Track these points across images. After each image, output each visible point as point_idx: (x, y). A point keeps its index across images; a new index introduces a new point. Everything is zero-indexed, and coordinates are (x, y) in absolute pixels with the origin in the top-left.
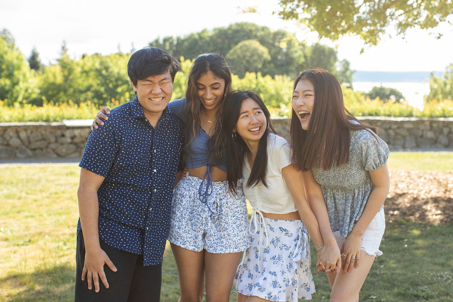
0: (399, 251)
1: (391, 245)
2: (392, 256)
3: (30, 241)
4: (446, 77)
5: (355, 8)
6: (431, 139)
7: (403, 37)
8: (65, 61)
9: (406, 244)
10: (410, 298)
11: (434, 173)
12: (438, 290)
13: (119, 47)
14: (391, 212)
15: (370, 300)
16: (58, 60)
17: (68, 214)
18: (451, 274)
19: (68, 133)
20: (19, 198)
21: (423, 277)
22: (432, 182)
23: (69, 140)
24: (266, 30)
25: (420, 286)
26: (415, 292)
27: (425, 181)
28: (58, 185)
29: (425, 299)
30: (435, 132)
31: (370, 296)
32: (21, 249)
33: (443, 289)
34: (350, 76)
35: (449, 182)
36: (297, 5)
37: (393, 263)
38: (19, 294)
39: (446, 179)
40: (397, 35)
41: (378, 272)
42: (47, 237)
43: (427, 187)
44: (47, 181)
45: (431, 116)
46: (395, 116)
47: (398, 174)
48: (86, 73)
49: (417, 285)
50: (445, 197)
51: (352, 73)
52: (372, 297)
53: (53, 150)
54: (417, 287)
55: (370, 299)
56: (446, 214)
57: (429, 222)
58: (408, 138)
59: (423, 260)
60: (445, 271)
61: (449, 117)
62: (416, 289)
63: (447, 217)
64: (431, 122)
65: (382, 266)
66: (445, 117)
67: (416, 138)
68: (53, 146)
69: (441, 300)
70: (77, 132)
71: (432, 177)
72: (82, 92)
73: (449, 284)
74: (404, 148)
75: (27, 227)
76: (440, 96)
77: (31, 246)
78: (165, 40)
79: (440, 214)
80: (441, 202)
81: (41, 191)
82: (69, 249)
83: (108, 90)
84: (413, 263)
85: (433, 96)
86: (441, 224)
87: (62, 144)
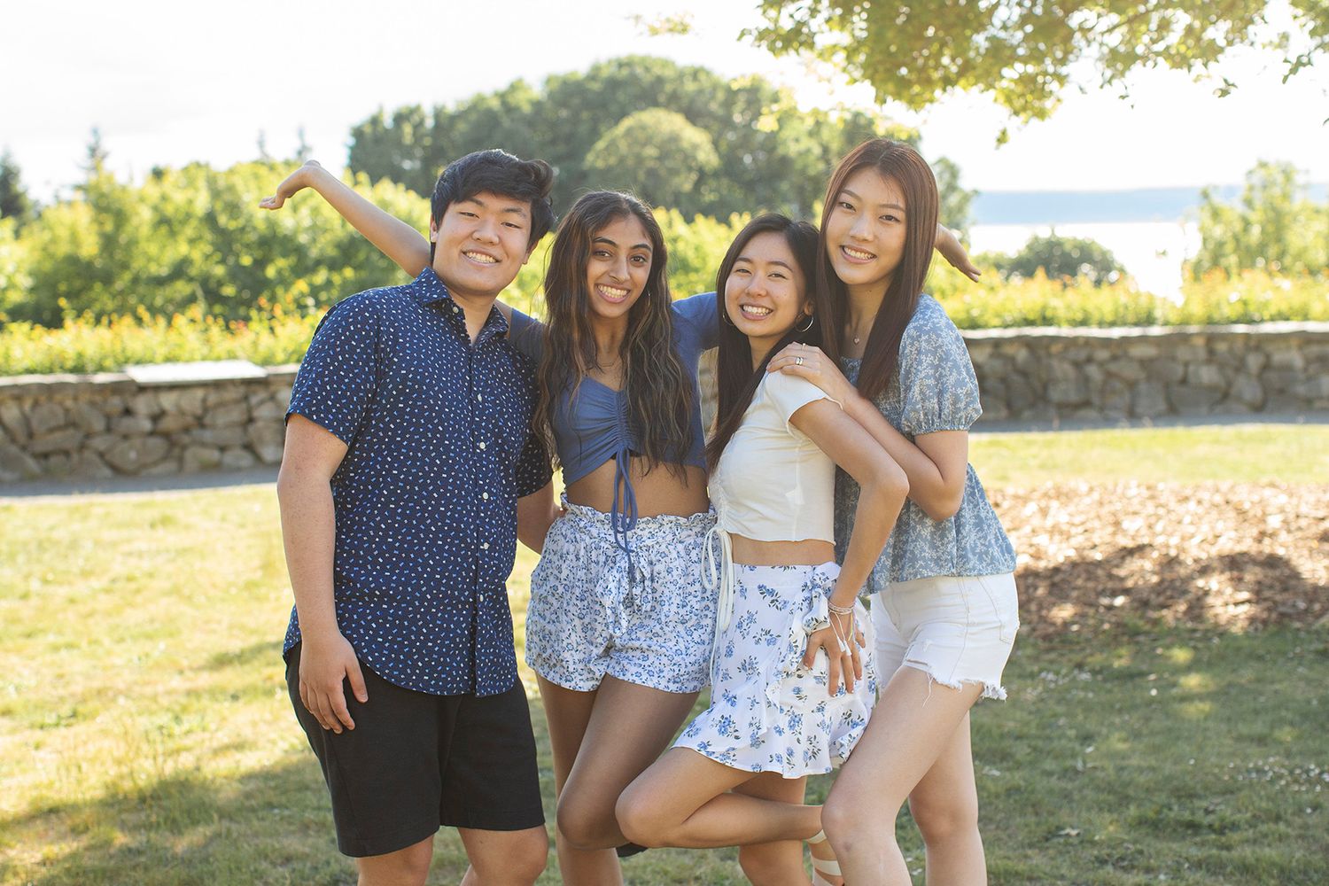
0: (1134, 707)
1: (1110, 691)
2: (1117, 720)
3: (74, 715)
4: (1249, 203)
5: (979, 14)
6: (1212, 389)
7: (1124, 94)
8: (105, 188)
9: (1154, 687)
10: (1175, 830)
11: (1224, 487)
12: (1251, 808)
13: (261, 144)
14: (1105, 601)
15: (1062, 840)
16: (79, 188)
17: (171, 635)
18: (1287, 763)
19: (142, 405)
20: (25, 597)
21: (1207, 774)
22: (1220, 513)
23: (147, 425)
24: (702, 77)
25: (1199, 797)
26: (1187, 816)
27: (1200, 510)
28: (130, 554)
29: (1214, 831)
30: (1222, 367)
31: (1060, 828)
32: (56, 738)
33: (1264, 805)
34: (960, 209)
35: (1270, 510)
36: (809, 8)
37: (1119, 740)
38: (73, 856)
39: (1261, 502)
40: (1102, 87)
41: (1080, 765)
42: (121, 700)
43: (1205, 528)
44: (98, 543)
45: (1210, 321)
46: (1101, 324)
47: (1119, 491)
48: (166, 224)
49: (1192, 796)
50: (1260, 552)
51: (966, 198)
52: (1068, 831)
53: (101, 455)
54: (1192, 802)
55: (1060, 836)
56: (1265, 600)
57: (1217, 625)
58: (1143, 387)
59: (1206, 729)
60: (1267, 757)
61: (1262, 321)
62: (1190, 806)
63: (1269, 610)
64: (1211, 339)
65: (1090, 750)
66: (1251, 322)
67: (1167, 386)
68: (100, 443)
69: (1261, 832)
70: (168, 401)
71: (1218, 499)
72: (160, 282)
73: (1282, 791)
74: (1133, 417)
75: (61, 676)
76: (1232, 260)
77: (81, 728)
78: (400, 118)
79: (1249, 601)
80: (1250, 567)
81: (86, 574)
82: (189, 732)
83: (236, 273)
84: (1178, 738)
85: (1211, 263)
86: (1251, 629)
87: (126, 437)
